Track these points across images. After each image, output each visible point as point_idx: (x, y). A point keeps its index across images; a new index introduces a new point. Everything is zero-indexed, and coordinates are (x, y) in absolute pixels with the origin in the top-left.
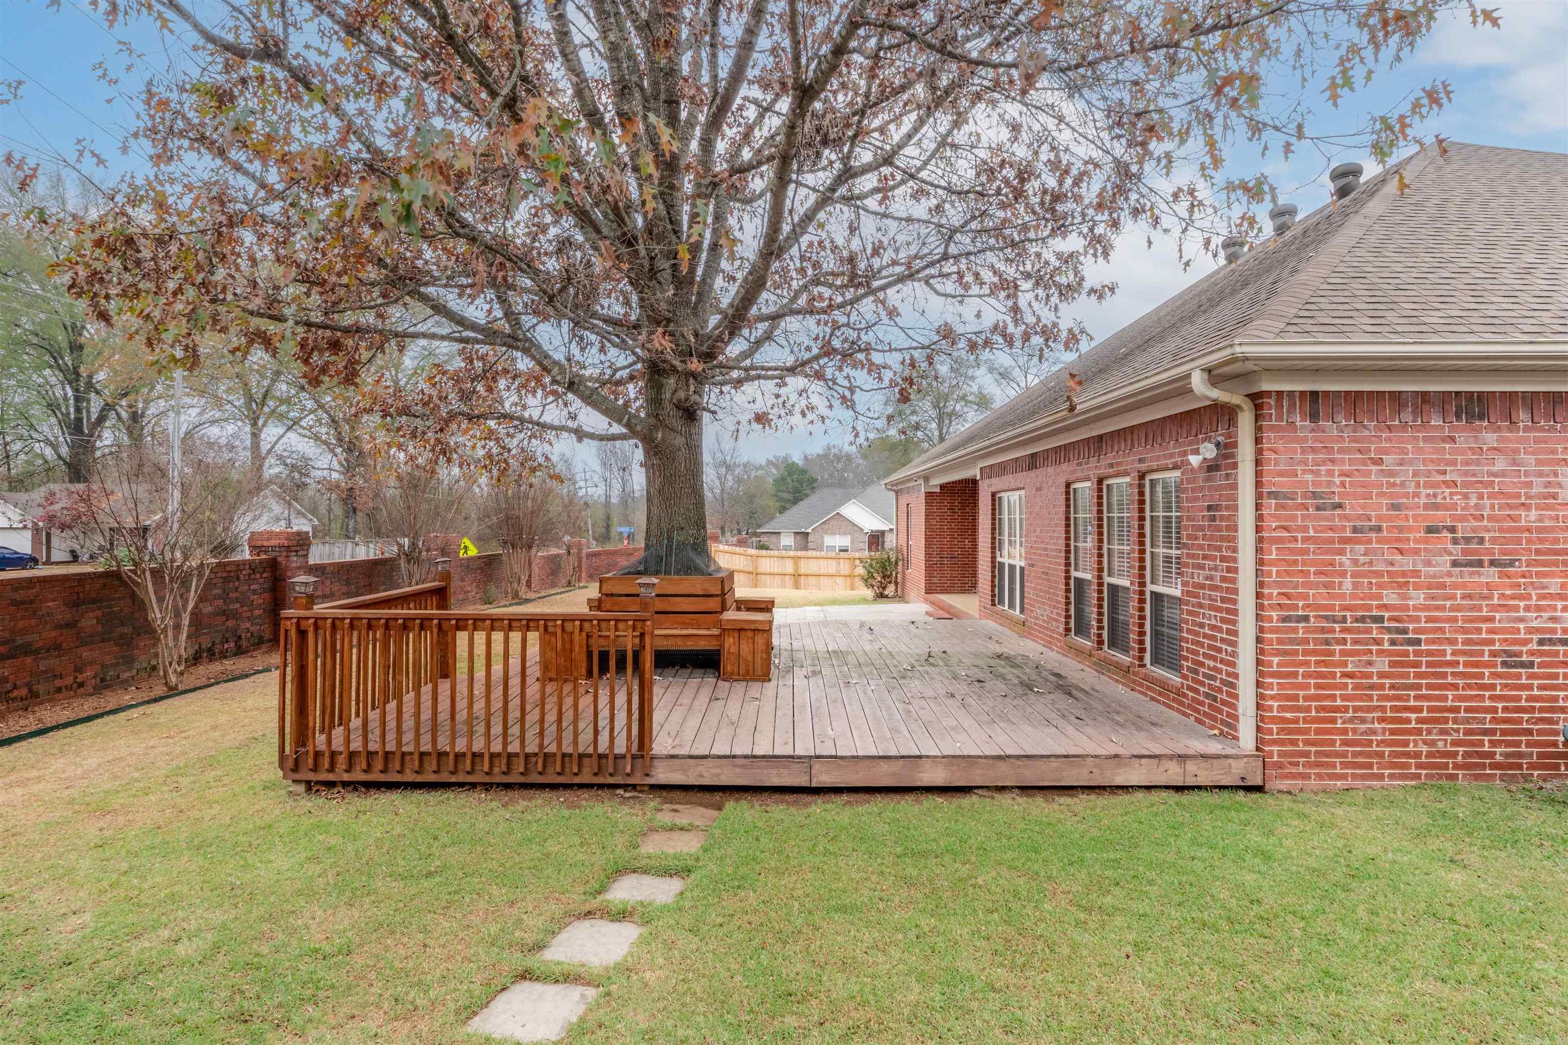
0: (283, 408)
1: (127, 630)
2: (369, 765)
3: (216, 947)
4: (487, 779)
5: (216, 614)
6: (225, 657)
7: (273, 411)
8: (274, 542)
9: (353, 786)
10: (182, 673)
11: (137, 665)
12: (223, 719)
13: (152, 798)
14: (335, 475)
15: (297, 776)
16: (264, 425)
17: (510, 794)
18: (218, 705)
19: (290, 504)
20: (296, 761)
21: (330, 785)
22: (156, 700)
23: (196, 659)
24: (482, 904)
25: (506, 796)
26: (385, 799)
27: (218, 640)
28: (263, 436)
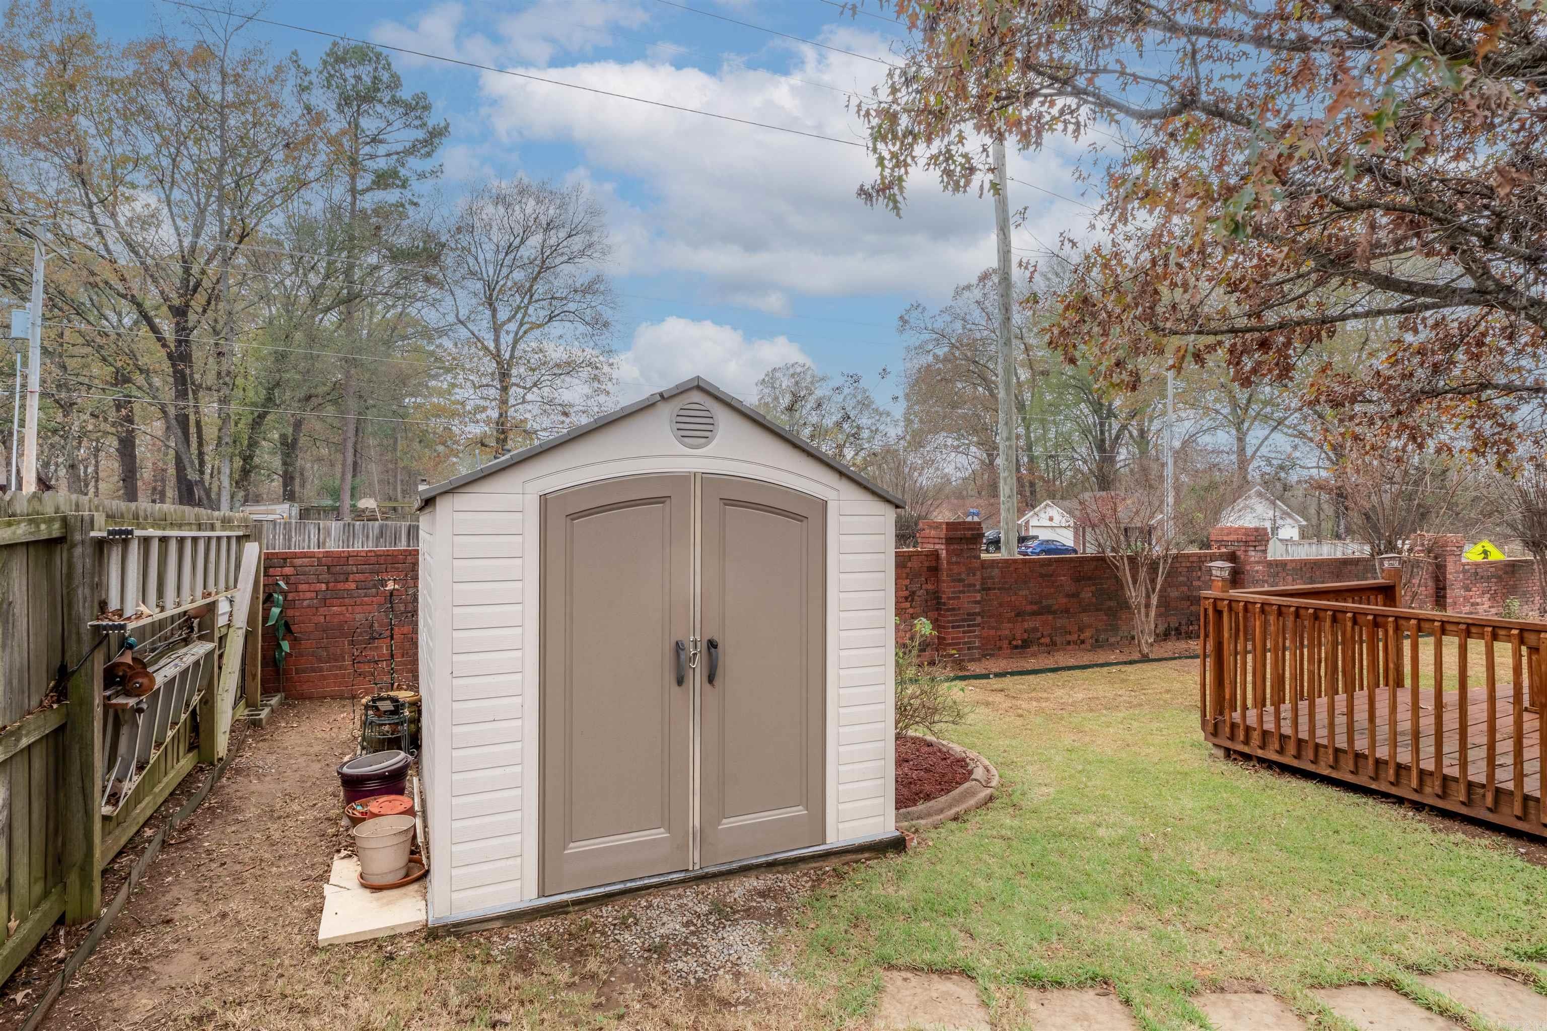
0: (1268, 409)
1: (1112, 604)
2: (1282, 747)
3: (1123, 839)
4: (1416, 797)
5: (1182, 599)
6: (1190, 638)
7: (1258, 414)
8: (1233, 537)
9: (1269, 764)
10: (1152, 645)
11: (1121, 633)
12: (1177, 686)
13: (1111, 730)
14: (1324, 474)
15: (1217, 741)
16: (1248, 429)
17: (1448, 823)
18: (1175, 674)
19: (1274, 503)
20: (1216, 725)
21: (1247, 757)
22: (1131, 663)
23: (1164, 636)
24: (1365, 904)
25: (1439, 823)
26: (1296, 784)
27: (1183, 622)
28: (1248, 439)
